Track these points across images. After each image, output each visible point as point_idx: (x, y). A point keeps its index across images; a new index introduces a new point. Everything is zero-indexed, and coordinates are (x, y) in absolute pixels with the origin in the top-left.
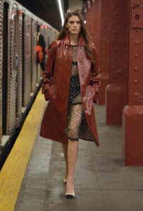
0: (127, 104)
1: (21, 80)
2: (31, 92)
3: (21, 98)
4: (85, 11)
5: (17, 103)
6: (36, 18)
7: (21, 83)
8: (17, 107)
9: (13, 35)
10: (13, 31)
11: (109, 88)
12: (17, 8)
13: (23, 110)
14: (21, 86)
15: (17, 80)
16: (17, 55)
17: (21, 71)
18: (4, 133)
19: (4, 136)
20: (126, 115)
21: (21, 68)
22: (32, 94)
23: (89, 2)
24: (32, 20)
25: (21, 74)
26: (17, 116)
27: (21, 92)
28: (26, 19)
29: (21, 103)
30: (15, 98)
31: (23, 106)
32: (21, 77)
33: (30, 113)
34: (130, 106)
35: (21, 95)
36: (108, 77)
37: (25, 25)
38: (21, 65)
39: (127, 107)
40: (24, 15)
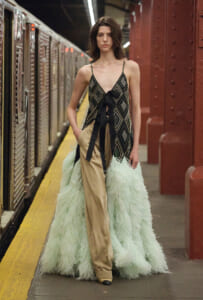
0: (193, 164)
1: (33, 127)
2: (50, 144)
3: (33, 153)
4: (129, 26)
5: (26, 162)
6: (56, 36)
7: (33, 132)
8: (26, 167)
9: (20, 59)
10: (20, 53)
11: (165, 138)
12: (27, 19)
13: (37, 171)
14: (33, 136)
15: (26, 127)
16: (27, 90)
17: (33, 114)
18: (6, 207)
19: (5, 212)
20: (191, 181)
21: (33, 110)
22: (50, 148)
23: (134, 13)
24: (50, 38)
25: (33, 118)
26: (26, 181)
27: (33, 145)
28: (40, 36)
29: (33, 162)
30: (24, 154)
31: (36, 166)
32: (33, 123)
33: (47, 176)
34: (196, 166)
35: (33, 149)
36: (162, 123)
37: (40, 45)
38: (33, 105)
39: (192, 169)
40: (37, 31)
